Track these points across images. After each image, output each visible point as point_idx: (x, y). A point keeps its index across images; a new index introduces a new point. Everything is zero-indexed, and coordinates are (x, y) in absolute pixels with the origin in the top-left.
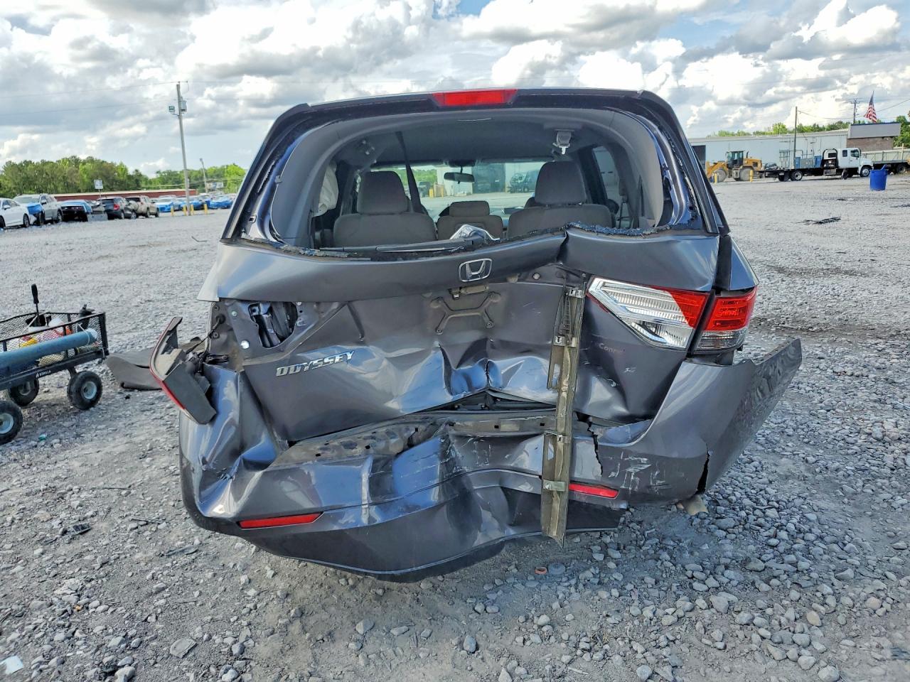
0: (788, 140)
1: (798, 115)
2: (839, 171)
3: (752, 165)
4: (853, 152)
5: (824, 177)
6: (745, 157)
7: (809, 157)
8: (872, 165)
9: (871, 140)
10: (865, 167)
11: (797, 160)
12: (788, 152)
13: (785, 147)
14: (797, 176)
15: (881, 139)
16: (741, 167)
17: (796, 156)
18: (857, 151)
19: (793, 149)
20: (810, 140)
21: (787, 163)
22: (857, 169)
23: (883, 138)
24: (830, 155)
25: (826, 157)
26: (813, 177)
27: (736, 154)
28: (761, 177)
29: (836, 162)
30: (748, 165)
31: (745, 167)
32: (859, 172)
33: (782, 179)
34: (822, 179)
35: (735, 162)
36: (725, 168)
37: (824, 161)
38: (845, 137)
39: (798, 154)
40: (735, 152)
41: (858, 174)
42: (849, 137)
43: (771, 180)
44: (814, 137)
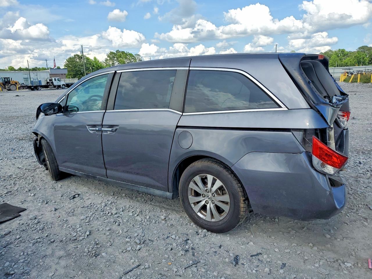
0: (26, 74)
1: (29, 63)
2: (55, 86)
3: (15, 84)
4: (58, 79)
5: (48, 89)
6: (11, 80)
7: (36, 81)
8: (65, 84)
9: (58, 75)
10: (63, 85)
11: (32, 82)
12: (27, 78)
13: (26, 76)
14: (39, 88)
15: (61, 75)
16: (10, 85)
17: (31, 80)
18: (59, 79)
19: (29, 77)
20: (36, 74)
21: (28, 83)
22: (60, 86)
23: (62, 74)
24: (50, 80)
25: (48, 81)
26: (45, 89)
27: (6, 79)
28: (23, 89)
29: (52, 83)
30: (12, 84)
31: (11, 85)
32: (61, 87)
33: (33, 90)
34: (48, 90)
35: (6, 82)
36: (2, 85)
37: (48, 83)
38: (48, 73)
39: (32, 80)
40: (6, 78)
41: (61, 88)
42: (50, 74)
43: (27, 90)
44: (37, 73)
